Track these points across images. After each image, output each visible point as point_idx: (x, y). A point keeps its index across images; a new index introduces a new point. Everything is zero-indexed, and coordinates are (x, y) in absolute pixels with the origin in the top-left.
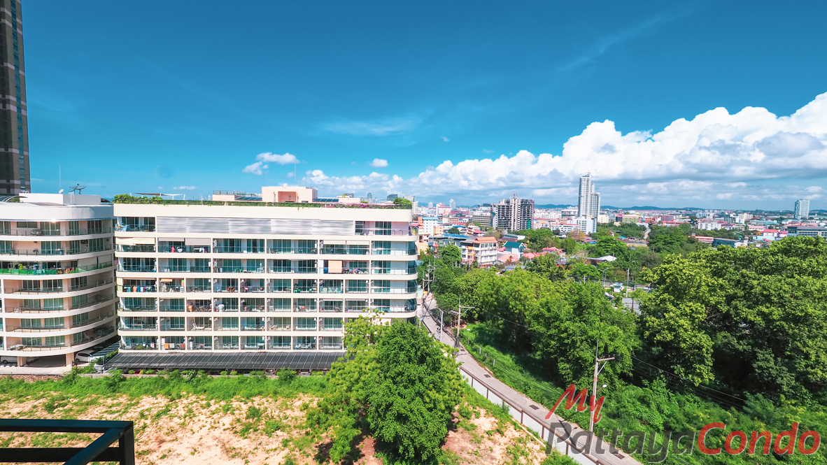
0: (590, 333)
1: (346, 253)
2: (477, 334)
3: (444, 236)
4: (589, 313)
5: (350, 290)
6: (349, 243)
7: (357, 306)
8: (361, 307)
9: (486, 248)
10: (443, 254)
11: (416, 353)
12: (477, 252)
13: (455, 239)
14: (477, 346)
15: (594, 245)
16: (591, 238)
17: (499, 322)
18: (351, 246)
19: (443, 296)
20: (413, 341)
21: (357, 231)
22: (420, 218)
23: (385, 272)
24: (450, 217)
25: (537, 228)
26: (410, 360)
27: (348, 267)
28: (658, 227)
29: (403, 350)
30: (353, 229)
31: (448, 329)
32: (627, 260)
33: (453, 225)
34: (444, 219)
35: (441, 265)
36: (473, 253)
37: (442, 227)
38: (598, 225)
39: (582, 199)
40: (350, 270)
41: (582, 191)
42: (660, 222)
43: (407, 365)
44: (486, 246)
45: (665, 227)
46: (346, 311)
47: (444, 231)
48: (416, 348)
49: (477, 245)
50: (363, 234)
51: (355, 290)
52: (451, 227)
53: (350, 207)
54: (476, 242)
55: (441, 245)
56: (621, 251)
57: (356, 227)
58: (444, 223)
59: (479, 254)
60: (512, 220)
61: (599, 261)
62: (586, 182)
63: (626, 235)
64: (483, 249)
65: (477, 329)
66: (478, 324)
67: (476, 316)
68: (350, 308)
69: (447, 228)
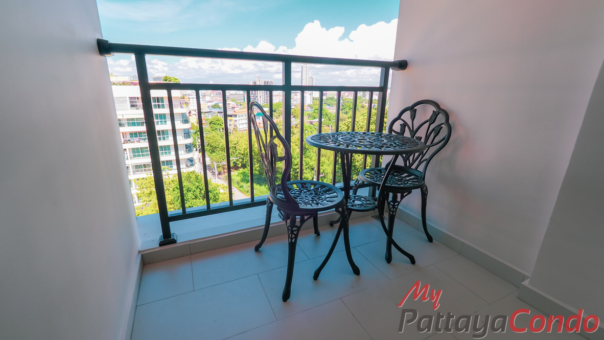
0: (311, 164)
1: (124, 126)
2: (242, 176)
3: (209, 111)
4: (310, 152)
5: (134, 156)
6: (126, 117)
7: (143, 169)
8: (147, 168)
9: (242, 118)
10: (210, 123)
11: (200, 192)
12: (236, 121)
13: (218, 112)
14: (242, 184)
15: (311, 112)
16: (309, 108)
17: (256, 166)
18: (128, 120)
19: (214, 154)
20: (197, 184)
21: (132, 106)
22: (186, 97)
23: (164, 139)
24: (212, 95)
25: (275, 102)
26: (196, 197)
27: (128, 138)
28: (346, 99)
29: (190, 191)
30: (129, 104)
31: (220, 176)
32: (330, 120)
33: (215, 102)
34: (207, 97)
35: (210, 132)
36: (233, 122)
37: (206, 103)
38: (313, 99)
39: (303, 80)
40: (132, 141)
41: (303, 75)
42: (347, 96)
43: (195, 200)
44: (242, 116)
45: (350, 99)
46: (134, 173)
47: (208, 107)
48: (200, 189)
49: (236, 116)
50: (138, 109)
51: (139, 156)
52: (213, 104)
53: (121, 85)
54: (235, 113)
55: (207, 118)
56: (327, 115)
57: (131, 102)
58: (207, 100)
59: (237, 122)
60: (259, 97)
61: (314, 122)
62: (305, 69)
63: (329, 105)
64: (240, 118)
65: (241, 173)
66: (241, 170)
67: (240, 165)
68: (138, 171)
69: (210, 104)
